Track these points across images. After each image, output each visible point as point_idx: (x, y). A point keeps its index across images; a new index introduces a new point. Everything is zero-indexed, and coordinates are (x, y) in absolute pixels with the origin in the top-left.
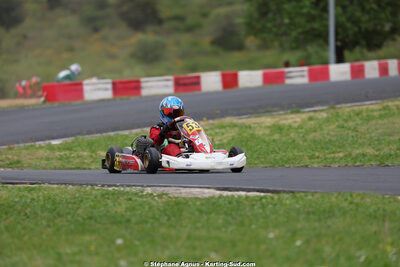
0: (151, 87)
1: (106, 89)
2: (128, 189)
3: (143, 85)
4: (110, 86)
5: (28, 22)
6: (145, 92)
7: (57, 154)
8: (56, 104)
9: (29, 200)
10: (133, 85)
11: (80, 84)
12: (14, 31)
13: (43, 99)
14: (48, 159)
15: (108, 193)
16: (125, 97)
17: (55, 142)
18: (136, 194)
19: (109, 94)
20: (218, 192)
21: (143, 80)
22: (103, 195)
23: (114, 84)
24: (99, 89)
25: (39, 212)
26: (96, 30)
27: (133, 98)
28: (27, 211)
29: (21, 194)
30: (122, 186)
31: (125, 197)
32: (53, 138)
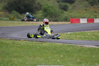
0: (97, 21)
1: (86, 21)
2: (74, 45)
3: (95, 20)
4: (86, 20)
5: (76, 3)
6: (95, 22)
7: (67, 36)
8: (72, 24)
9: (51, 46)
10: (92, 20)
11: (80, 19)
12: (72, 5)
13: (70, 22)
14: (65, 37)
15: (69, 45)
16: (89, 23)
17: (69, 33)
18: (75, 46)
19: (86, 22)
20: (96, 47)
21: (94, 19)
22: (68, 46)
23: (87, 19)
24: (84, 21)
25: (51, 49)
26: (92, 5)
27: (91, 23)
28: (49, 49)
29: (50, 45)
30: (73, 44)
31: (73, 47)
32: (69, 32)
